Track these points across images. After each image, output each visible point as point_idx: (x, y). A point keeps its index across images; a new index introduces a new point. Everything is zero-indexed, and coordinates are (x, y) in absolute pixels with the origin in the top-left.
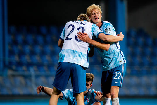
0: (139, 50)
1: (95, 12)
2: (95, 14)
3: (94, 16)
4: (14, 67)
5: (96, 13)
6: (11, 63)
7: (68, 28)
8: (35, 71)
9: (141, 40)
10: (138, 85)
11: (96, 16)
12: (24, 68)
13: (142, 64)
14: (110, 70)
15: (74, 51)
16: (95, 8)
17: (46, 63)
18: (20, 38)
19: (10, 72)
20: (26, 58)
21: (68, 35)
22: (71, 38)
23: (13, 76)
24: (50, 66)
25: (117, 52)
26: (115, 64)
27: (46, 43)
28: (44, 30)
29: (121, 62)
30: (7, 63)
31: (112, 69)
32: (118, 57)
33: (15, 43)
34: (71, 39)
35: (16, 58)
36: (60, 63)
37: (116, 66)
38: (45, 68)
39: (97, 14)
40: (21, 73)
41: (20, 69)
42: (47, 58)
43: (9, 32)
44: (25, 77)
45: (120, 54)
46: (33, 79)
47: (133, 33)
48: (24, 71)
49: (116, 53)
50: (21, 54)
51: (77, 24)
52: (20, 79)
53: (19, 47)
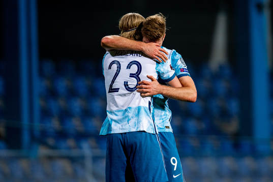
4: (51, 141)
6: (44, 134)
8: (92, 148)
12: (71, 142)
18: (62, 85)
19: (43, 151)
20: (75, 124)
23: (50, 158)
30: (37, 133)
33: (52, 93)
34: (118, 91)
35: (54, 124)
40: (64, 152)
43: (41, 74)
44: (72, 160)
46: (89, 163)
48: (69, 148)
50: (65, 115)
52: (63, 165)
53: (61, 103)
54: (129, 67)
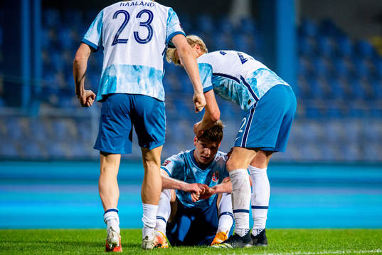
0: (323, 65)
4: (54, 99)
6: (46, 91)
7: (115, 17)
9: (328, 43)
10: (321, 141)
13: (329, 96)
19: (44, 110)
22: (127, 40)
23: (52, 118)
30: (38, 89)
33: (55, 46)
35: (58, 80)
40: (68, 111)
41: (67, 102)
43: (44, 24)
44: (78, 120)
48: (75, 107)
52: (67, 126)
53: (66, 56)
54: (139, 15)
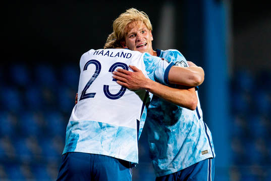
1: (136, 31)
2: (136, 35)
3: (133, 40)
5: (139, 33)
7: (85, 68)
11: (139, 41)
14: (177, 173)
15: (103, 125)
16: (134, 20)
17: (25, 157)
21: (87, 87)
22: (95, 94)
24: (36, 165)
25: (198, 127)
26: (192, 159)
27: (25, 107)
28: (21, 75)
29: (205, 152)
31: (182, 171)
32: (199, 140)
34: (93, 97)
36: (67, 154)
37: (193, 163)
38: (24, 171)
39: (141, 36)
42: (29, 145)
45: (203, 132)
47: (246, 82)
49: (195, 129)
51: (107, 57)
